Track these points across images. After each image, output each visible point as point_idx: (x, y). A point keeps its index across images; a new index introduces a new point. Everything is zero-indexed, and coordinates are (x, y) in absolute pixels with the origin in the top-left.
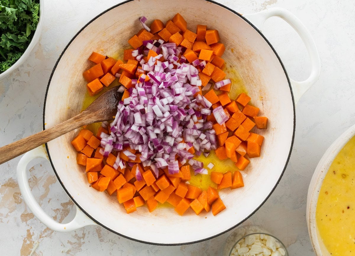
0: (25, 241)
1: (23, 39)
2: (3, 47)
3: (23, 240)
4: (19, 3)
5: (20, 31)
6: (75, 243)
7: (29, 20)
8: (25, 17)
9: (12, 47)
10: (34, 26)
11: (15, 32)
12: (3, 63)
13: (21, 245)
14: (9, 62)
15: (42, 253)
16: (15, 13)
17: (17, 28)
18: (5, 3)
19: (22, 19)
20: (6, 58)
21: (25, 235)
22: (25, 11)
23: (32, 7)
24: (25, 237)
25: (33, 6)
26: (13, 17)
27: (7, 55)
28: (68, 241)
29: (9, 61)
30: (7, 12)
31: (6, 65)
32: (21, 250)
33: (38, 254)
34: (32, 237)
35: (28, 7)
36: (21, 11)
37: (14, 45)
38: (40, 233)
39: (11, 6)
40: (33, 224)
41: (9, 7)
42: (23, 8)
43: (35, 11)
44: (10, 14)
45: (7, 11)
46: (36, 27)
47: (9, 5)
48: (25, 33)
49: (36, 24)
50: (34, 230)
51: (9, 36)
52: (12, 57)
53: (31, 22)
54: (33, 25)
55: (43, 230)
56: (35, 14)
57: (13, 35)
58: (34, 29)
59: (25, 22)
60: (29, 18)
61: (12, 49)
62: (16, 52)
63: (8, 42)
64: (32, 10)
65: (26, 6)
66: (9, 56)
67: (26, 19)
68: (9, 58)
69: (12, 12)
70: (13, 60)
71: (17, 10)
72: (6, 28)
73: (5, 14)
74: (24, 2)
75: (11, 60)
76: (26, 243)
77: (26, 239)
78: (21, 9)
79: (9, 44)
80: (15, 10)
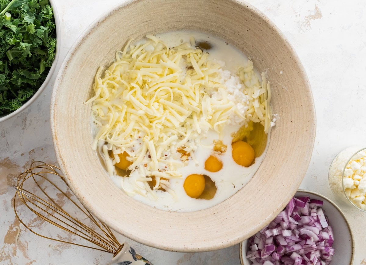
0: (11, 228)
1: (36, 76)
2: (14, 84)
3: (10, 226)
4: (34, 38)
5: (33, 66)
6: (65, 238)
7: (44, 56)
8: (39, 53)
9: (24, 84)
10: (49, 63)
11: (28, 67)
12: (13, 102)
13: (7, 232)
14: (19, 101)
15: (28, 243)
16: (29, 48)
17: (30, 63)
18: (18, 38)
19: (36, 55)
20: (16, 96)
21: (12, 221)
22: (39, 46)
23: (47, 43)
24: (13, 223)
25: (49, 41)
26: (27, 53)
27: (18, 92)
28: (58, 235)
29: (19, 99)
30: (22, 47)
31: (16, 104)
32: (5, 237)
33: (23, 244)
34: (19, 224)
35: (43, 43)
36: (36, 47)
37: (25, 81)
38: (29, 222)
39: (24, 40)
40: (23, 211)
41: (23, 42)
42: (38, 44)
43: (52, 48)
44: (24, 49)
45: (21, 45)
46: (51, 64)
47: (23, 39)
48: (39, 70)
49: (52, 61)
50: (23, 218)
51: (21, 72)
52: (23, 95)
53: (45, 58)
54: (47, 62)
55: (33, 219)
56: (51, 51)
57: (25, 71)
58: (49, 66)
59: (39, 58)
60: (44, 54)
61: (24, 86)
62: (28, 88)
63: (20, 79)
64: (48, 46)
65: (42, 41)
66: (20, 94)
67: (40, 55)
68: (20, 96)
69: (26, 47)
70: (24, 98)
71: (32, 45)
72: (18, 63)
73: (19, 48)
74: (40, 37)
75: (22, 98)
76: (13, 230)
77: (13, 226)
78: (35, 44)
79: (20, 81)
80: (30, 45)
